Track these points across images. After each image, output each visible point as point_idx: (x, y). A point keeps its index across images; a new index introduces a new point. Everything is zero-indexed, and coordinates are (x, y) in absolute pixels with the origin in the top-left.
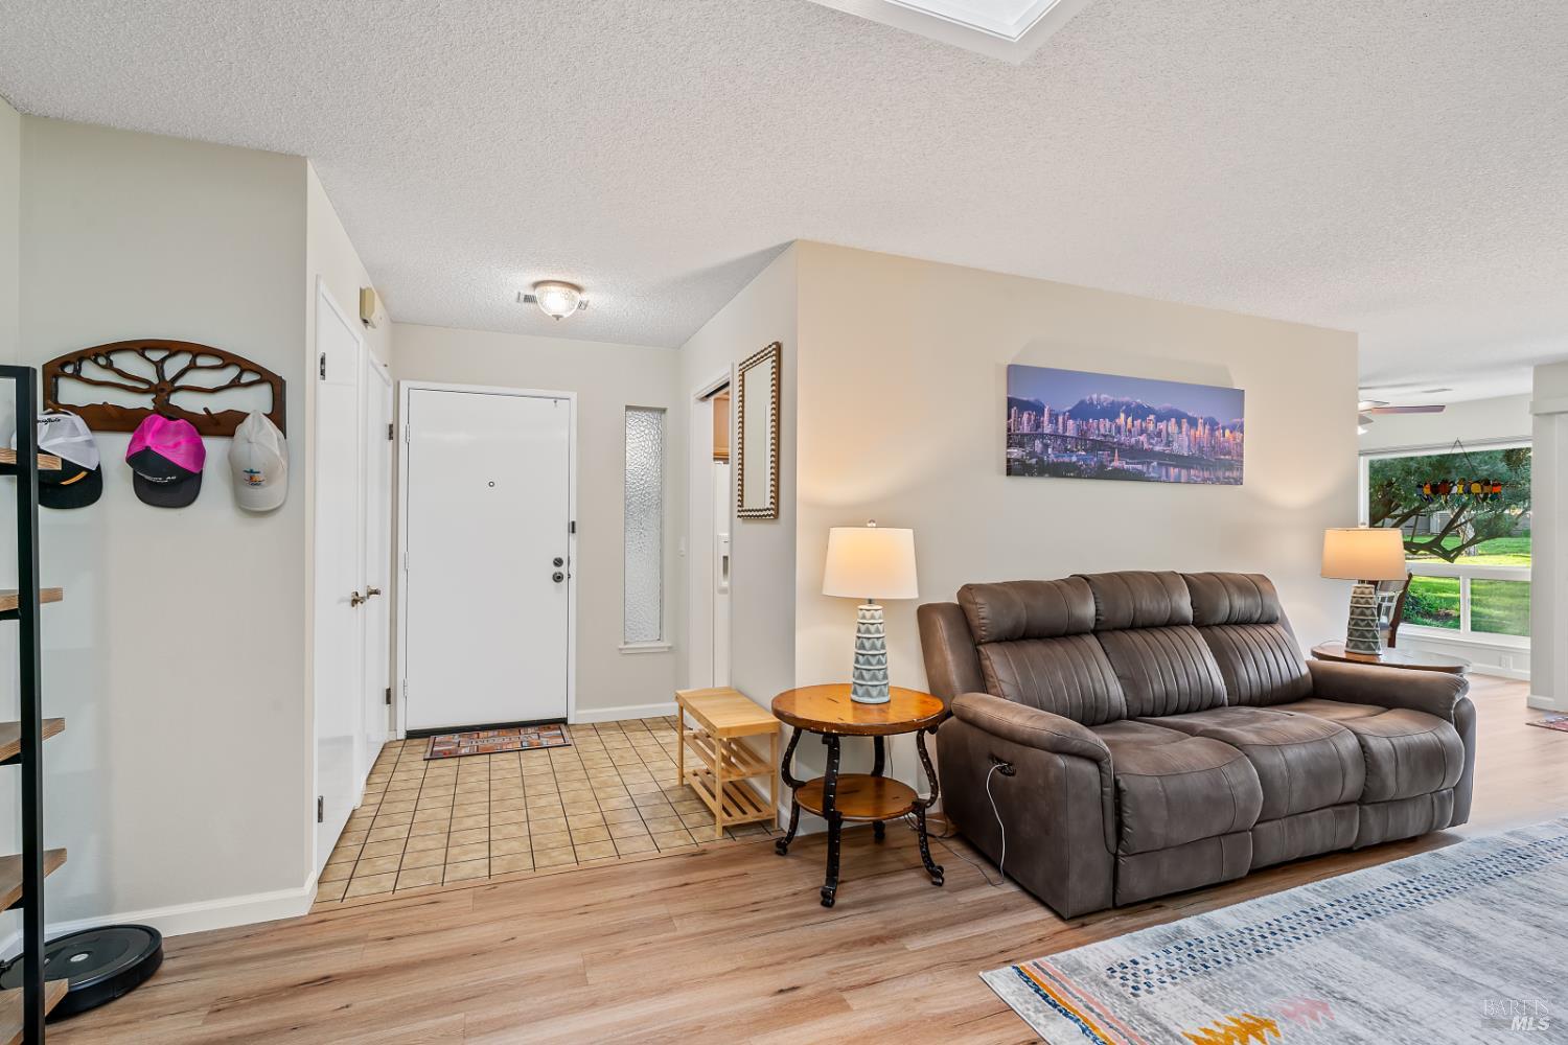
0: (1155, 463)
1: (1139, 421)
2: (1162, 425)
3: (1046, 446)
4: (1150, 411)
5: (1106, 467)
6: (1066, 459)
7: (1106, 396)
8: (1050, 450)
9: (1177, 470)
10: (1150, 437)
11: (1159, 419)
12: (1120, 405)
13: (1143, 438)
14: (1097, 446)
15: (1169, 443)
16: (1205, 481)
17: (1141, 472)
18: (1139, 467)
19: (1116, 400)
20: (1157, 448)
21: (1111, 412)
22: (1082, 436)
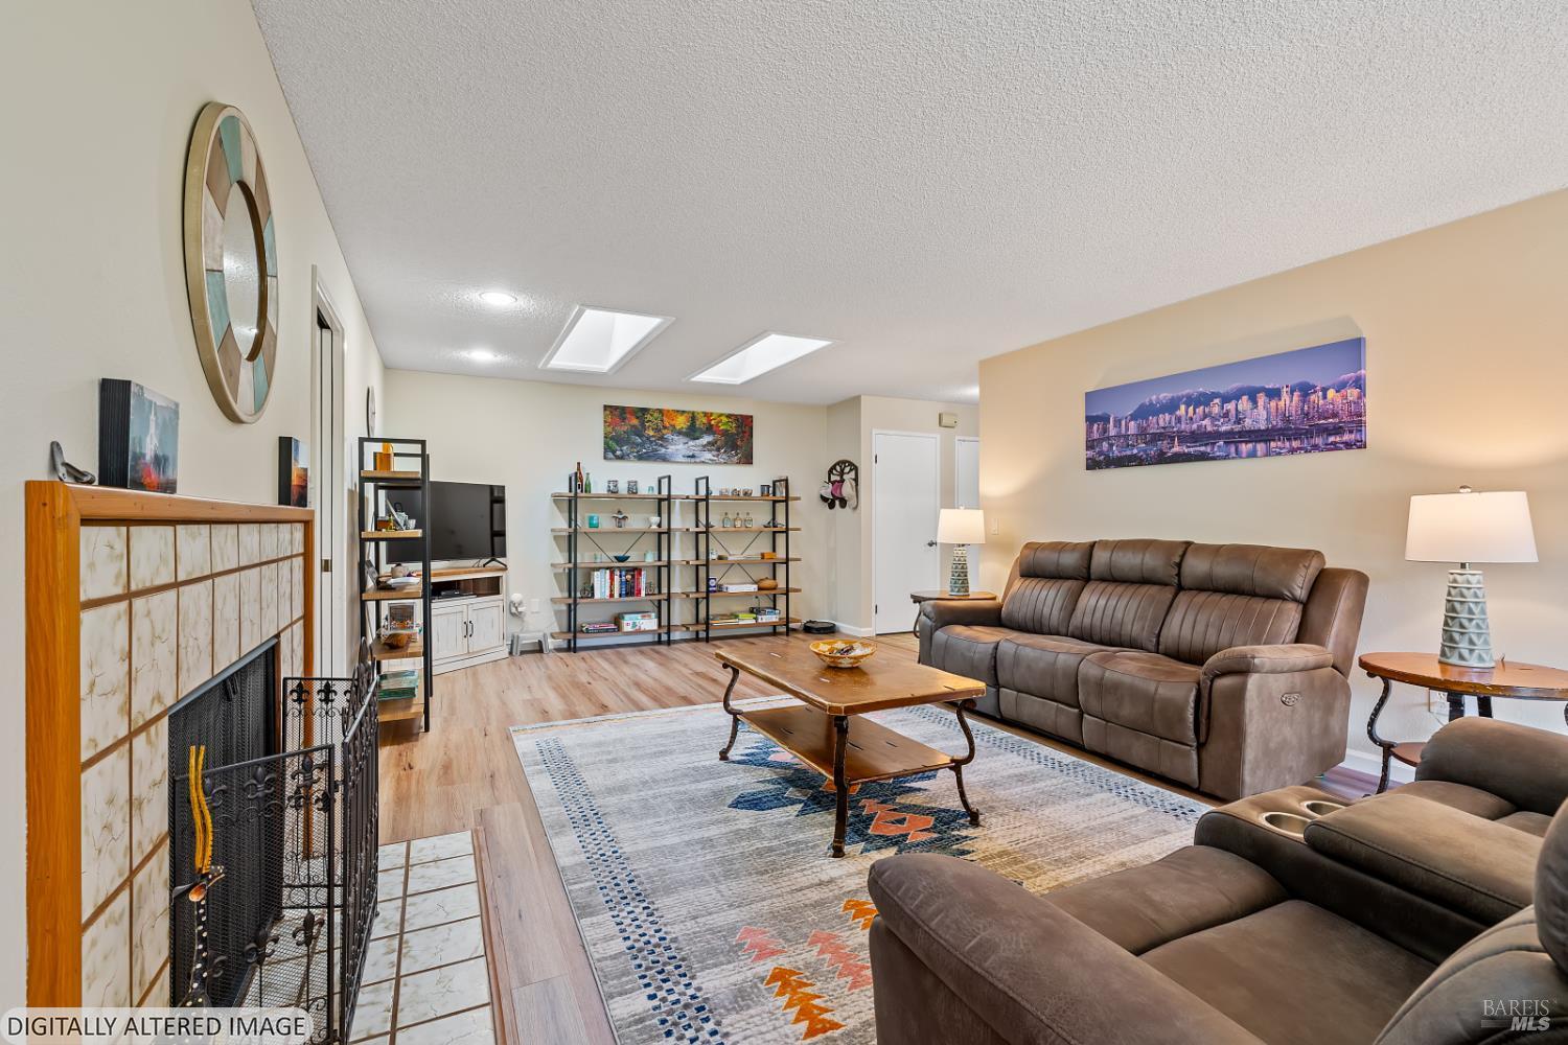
0: (1221, 443)
1: (1202, 408)
2: (1230, 406)
3: (1111, 445)
4: (1215, 395)
5: (1166, 453)
6: (1129, 453)
7: (1165, 394)
8: (1114, 448)
9: (1250, 446)
10: (1214, 419)
11: (1226, 399)
12: (1179, 399)
13: (1206, 422)
14: (1157, 437)
15: (1238, 421)
16: (1293, 451)
17: (1203, 453)
18: (1202, 449)
19: (1175, 395)
20: (1223, 429)
21: (1171, 406)
22: (1142, 433)
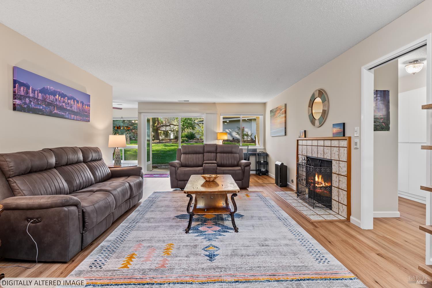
0: (67, 113)
1: (63, 98)
2: (69, 101)
3: (31, 101)
4: (66, 96)
5: (52, 112)
6: (39, 107)
7: (52, 88)
8: (32, 103)
9: (73, 116)
10: (66, 104)
11: (69, 99)
12: (57, 92)
13: (64, 104)
14: (49, 104)
15: (71, 107)
16: (81, 120)
17: (63, 115)
18: (63, 113)
19: (55, 89)
20: (68, 108)
21: (54, 93)
22: (44, 100)
